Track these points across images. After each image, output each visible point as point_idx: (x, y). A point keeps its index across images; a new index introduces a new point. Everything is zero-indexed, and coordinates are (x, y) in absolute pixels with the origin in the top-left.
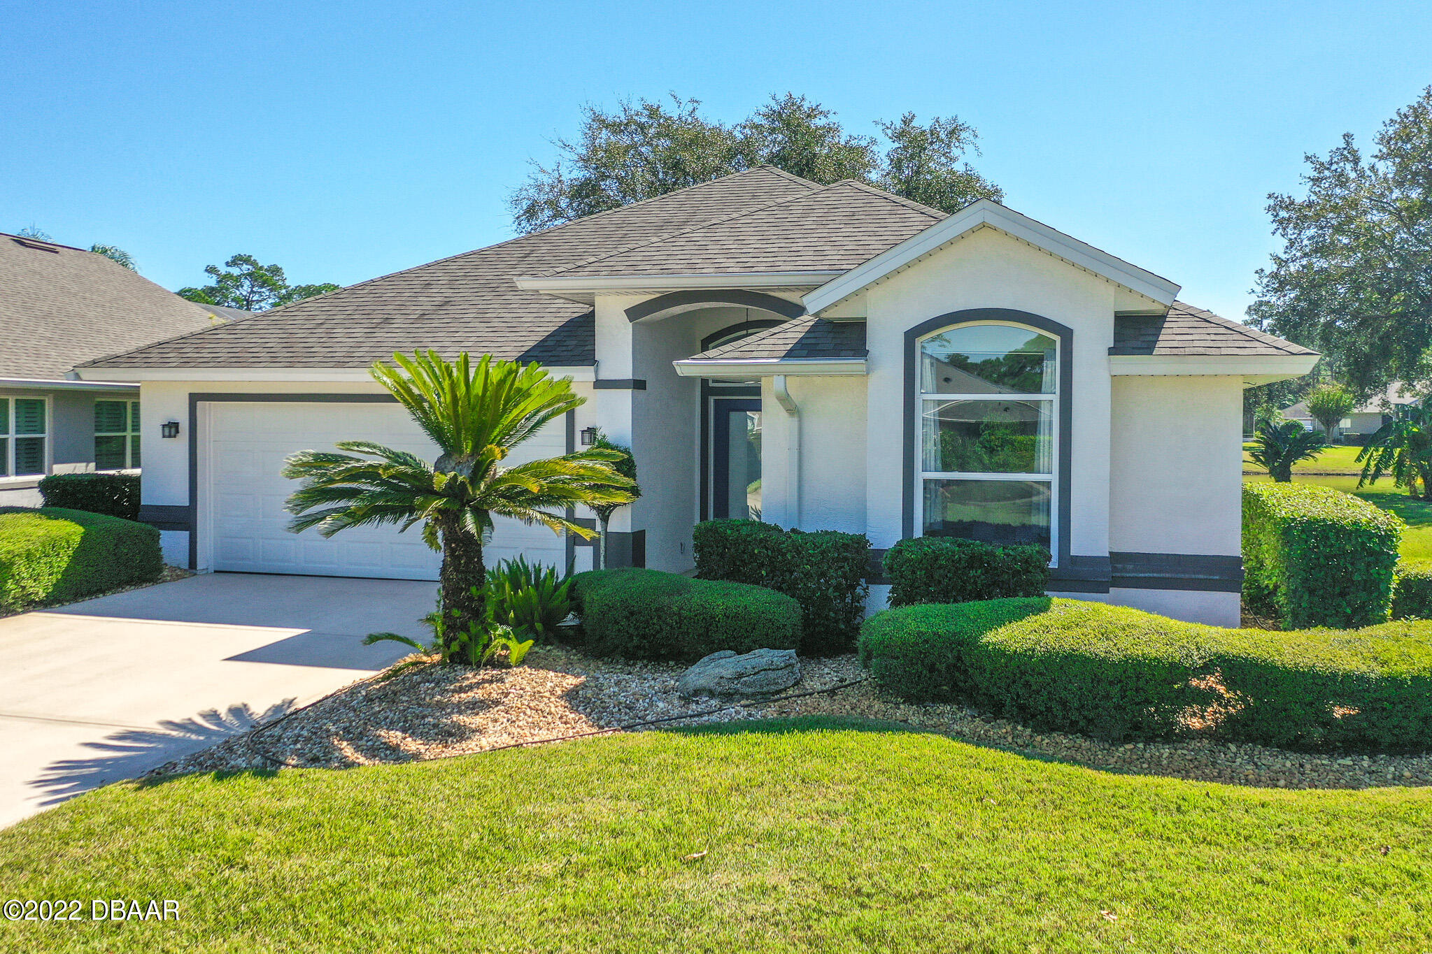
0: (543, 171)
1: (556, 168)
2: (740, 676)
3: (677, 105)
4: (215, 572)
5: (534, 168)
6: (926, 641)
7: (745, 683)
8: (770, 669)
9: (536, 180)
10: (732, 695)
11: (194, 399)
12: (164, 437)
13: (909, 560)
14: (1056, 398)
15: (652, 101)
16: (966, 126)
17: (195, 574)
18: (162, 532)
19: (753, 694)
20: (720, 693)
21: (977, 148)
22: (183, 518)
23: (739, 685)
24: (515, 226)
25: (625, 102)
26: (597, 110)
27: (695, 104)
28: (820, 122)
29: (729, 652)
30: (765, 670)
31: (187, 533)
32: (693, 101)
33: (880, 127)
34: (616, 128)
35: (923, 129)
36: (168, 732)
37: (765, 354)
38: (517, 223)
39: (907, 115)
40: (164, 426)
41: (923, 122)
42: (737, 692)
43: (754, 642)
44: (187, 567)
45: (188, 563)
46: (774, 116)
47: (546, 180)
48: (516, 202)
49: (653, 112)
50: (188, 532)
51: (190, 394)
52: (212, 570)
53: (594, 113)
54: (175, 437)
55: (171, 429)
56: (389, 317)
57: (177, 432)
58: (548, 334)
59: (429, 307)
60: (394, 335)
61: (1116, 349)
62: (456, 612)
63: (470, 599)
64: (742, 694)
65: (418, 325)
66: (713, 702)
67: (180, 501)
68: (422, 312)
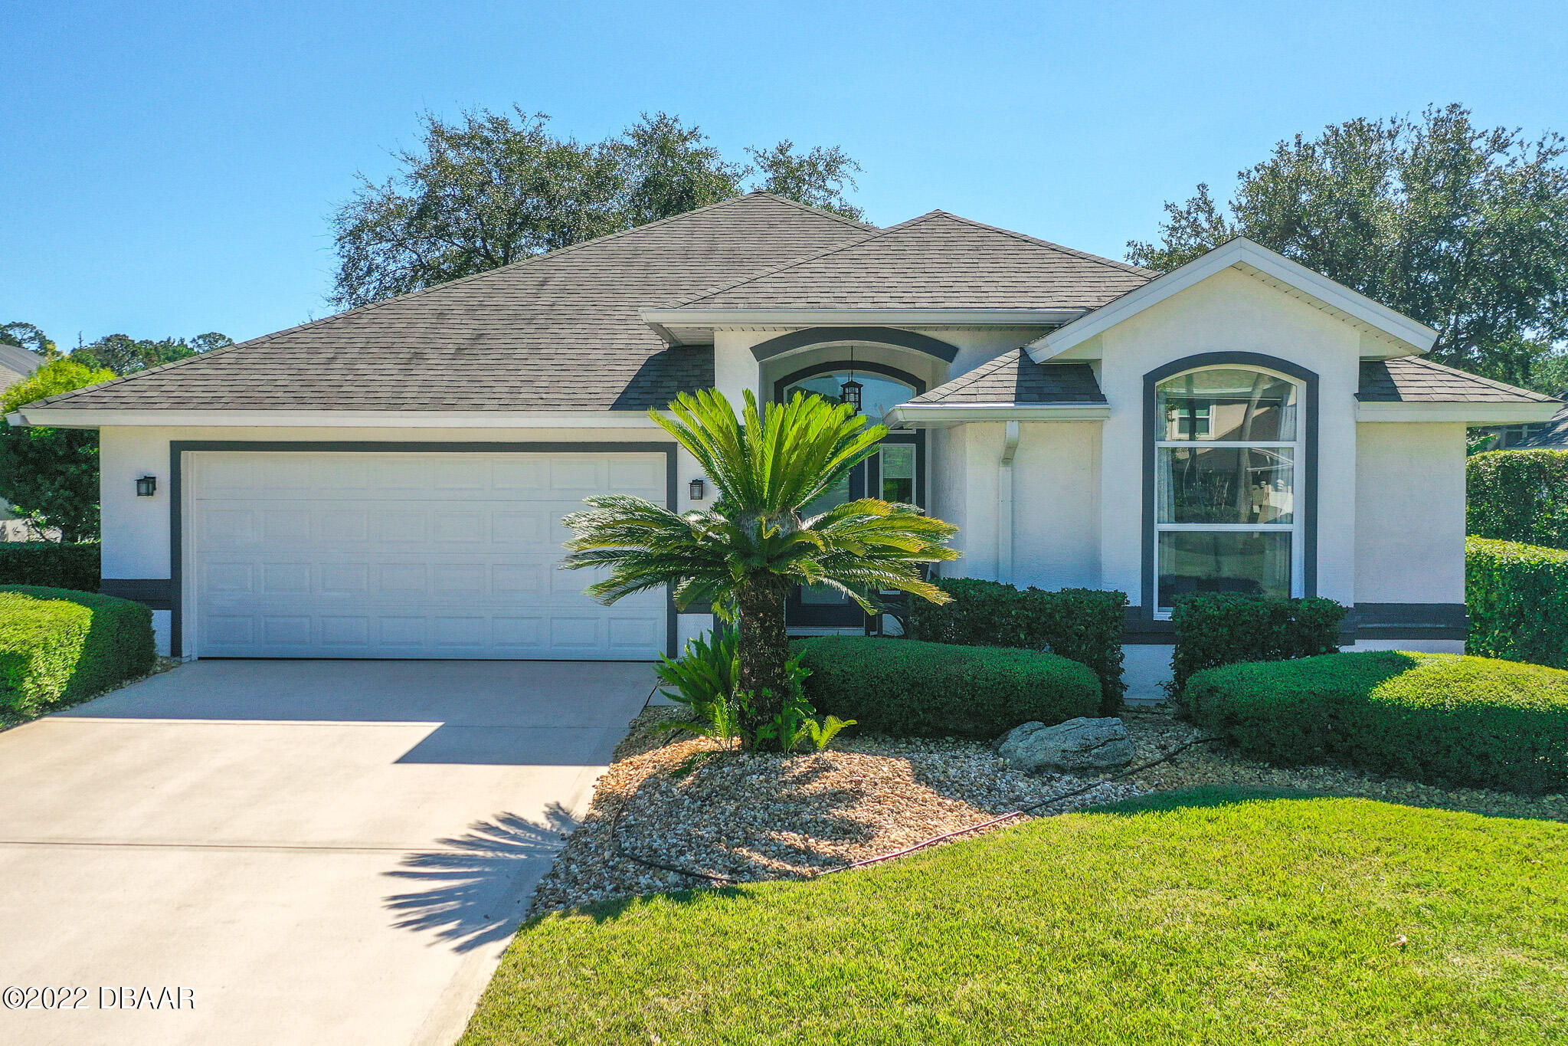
0: (371, 187)
1: (385, 183)
2: (1087, 749)
3: (521, 119)
4: (199, 658)
5: (361, 183)
6: (1302, 701)
8: (1116, 739)
9: (363, 196)
10: (1086, 769)
11: (178, 448)
12: (139, 495)
13: (1210, 617)
14: (1299, 448)
15: (497, 113)
16: (846, 158)
17: (181, 663)
18: (154, 611)
19: (1108, 767)
20: (1072, 769)
21: (853, 182)
22: (166, 594)
23: (1091, 758)
24: (337, 249)
25: (469, 113)
26: (436, 119)
27: (543, 120)
28: (693, 146)
29: (1037, 724)
30: (1110, 740)
32: (539, 115)
33: (752, 154)
34: (456, 141)
35: (803, 158)
36: (470, 852)
38: (338, 245)
39: (783, 142)
40: (139, 481)
41: (800, 151)
42: (1091, 765)
43: (1063, 711)
44: (168, 655)
45: (169, 650)
46: (644, 138)
47: (377, 198)
48: (340, 220)
49: (499, 125)
50: (170, 611)
51: (171, 442)
52: (195, 657)
53: (433, 124)
54: (152, 494)
55: (147, 485)
56: (417, 351)
57: (154, 488)
58: (635, 373)
59: (462, 341)
60: (440, 373)
61: (1362, 396)
62: (767, 692)
63: (780, 676)
64: (1096, 768)
65: (463, 362)
66: (1067, 778)
67: (165, 574)
68: (456, 347)
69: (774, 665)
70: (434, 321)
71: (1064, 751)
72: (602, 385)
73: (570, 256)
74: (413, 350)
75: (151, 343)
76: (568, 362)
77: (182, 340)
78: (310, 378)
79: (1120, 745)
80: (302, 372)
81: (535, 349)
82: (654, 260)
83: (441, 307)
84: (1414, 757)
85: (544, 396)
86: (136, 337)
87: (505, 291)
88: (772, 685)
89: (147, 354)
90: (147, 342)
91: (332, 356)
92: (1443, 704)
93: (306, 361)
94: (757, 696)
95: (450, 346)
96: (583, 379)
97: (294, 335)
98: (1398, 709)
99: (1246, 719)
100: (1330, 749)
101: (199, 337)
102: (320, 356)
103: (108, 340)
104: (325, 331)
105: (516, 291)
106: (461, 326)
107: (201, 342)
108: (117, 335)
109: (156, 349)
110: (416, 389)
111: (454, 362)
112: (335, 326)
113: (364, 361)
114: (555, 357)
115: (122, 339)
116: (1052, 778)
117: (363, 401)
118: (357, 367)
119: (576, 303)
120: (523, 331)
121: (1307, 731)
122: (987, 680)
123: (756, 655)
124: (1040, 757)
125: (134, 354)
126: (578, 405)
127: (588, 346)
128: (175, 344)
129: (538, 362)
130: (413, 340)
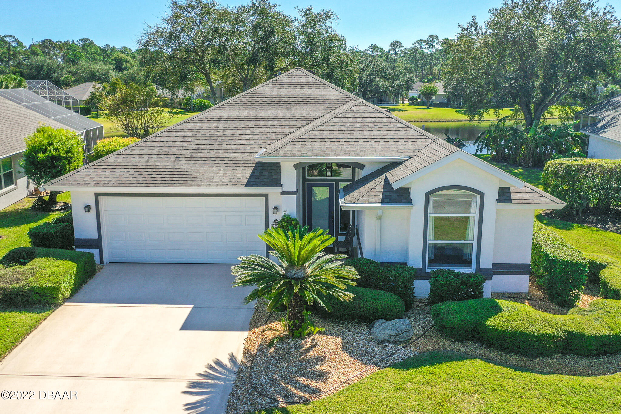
2: (398, 335)
6: (465, 323)
7: (400, 338)
11: (97, 195)
12: (85, 212)
14: (477, 217)
17: (103, 266)
19: (404, 341)
20: (392, 342)
22: (97, 243)
29: (383, 320)
31: (98, 250)
36: (207, 381)
37: (373, 201)
40: (85, 207)
42: (398, 341)
44: (99, 263)
45: (99, 261)
51: (95, 193)
52: (108, 262)
54: (90, 211)
55: (88, 208)
56: (177, 156)
57: (90, 209)
58: (253, 168)
59: (192, 151)
60: (185, 168)
61: (499, 201)
62: (297, 321)
63: (301, 316)
64: (400, 342)
65: (193, 162)
66: (391, 345)
67: (96, 237)
68: (190, 154)
69: (299, 313)
70: (182, 140)
71: (390, 335)
72: (242, 174)
73: (229, 105)
74: (175, 156)
75: (61, 42)
76: (230, 162)
77: (73, 41)
78: (140, 170)
79: (408, 333)
80: (138, 167)
81: (218, 154)
82: (259, 107)
83: (184, 133)
84: (498, 343)
85: (222, 180)
86: (54, 40)
87: (206, 124)
88: (298, 319)
89: (60, 47)
90: (59, 41)
91: (147, 159)
92: (507, 330)
93: (138, 161)
94: (294, 322)
95: (188, 154)
96: (235, 171)
97: (133, 148)
98: (494, 330)
99: (448, 327)
100: (473, 337)
101: (80, 40)
102: (143, 159)
103: (44, 42)
104: (144, 145)
105: (210, 124)
106: (192, 143)
107: (80, 42)
108: (47, 40)
109: (63, 44)
110: (178, 176)
111: (190, 162)
112: (147, 143)
113: (159, 161)
114: (225, 159)
115: (49, 41)
116: (386, 346)
117: (160, 182)
118: (157, 164)
119: (231, 131)
120: (214, 146)
121: (466, 331)
122: (368, 306)
123: (294, 310)
124: (383, 337)
125: (54, 47)
126: (234, 184)
127: (237, 154)
128: (71, 43)
129: (220, 162)
130: (175, 150)
